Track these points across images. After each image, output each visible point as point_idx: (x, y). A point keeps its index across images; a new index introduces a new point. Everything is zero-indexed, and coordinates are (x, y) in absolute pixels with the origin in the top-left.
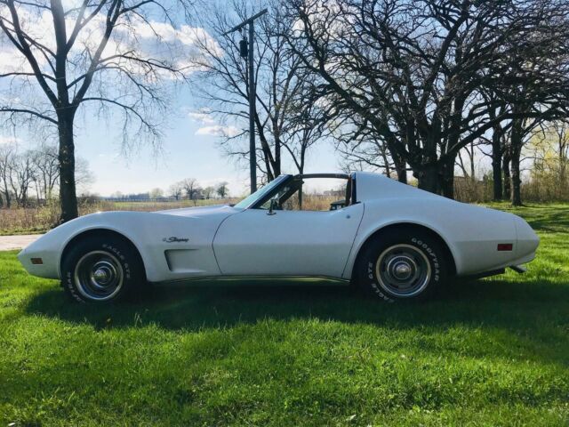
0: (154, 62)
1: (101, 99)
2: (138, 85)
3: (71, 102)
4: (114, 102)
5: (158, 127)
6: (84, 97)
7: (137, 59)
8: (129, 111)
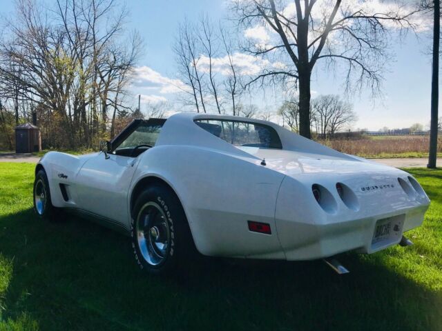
0: (381, 16)
1: (330, 56)
2: (358, 39)
3: (309, 61)
4: (341, 56)
5: (378, 73)
6: (319, 56)
7: (364, 17)
8: (353, 62)
